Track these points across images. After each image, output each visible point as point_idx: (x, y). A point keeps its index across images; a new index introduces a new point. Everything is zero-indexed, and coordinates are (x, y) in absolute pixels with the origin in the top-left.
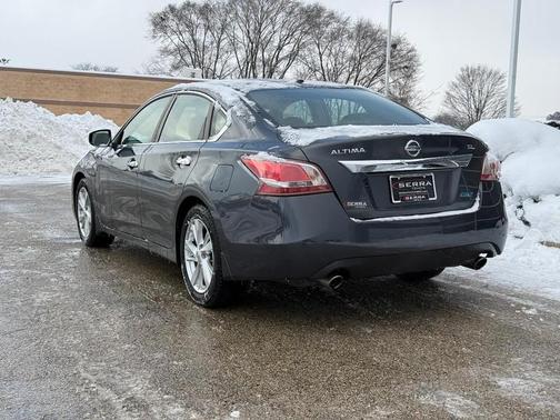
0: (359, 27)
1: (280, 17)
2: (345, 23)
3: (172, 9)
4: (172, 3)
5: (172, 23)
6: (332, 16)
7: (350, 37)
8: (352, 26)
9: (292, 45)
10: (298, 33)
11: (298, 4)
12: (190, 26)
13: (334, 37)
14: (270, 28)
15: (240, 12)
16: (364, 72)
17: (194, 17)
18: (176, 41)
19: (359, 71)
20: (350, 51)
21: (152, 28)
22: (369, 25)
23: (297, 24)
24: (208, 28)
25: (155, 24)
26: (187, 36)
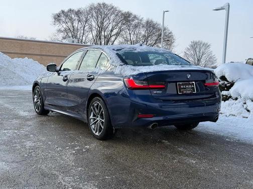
0: (147, 22)
1: (112, 17)
2: (141, 20)
3: (63, 12)
4: (63, 9)
5: (63, 18)
6: (135, 17)
7: (143, 27)
8: (144, 22)
9: (118, 29)
10: (120, 25)
11: (120, 11)
12: (71, 20)
13: (136, 26)
14: (108, 22)
15: (95, 14)
16: (149, 42)
17: (73, 16)
18: (65, 26)
19: (147, 42)
20: (143, 33)
21: (54, 20)
22: (152, 21)
23: (120, 20)
24: (79, 21)
25: (55, 19)
26: (69, 24)
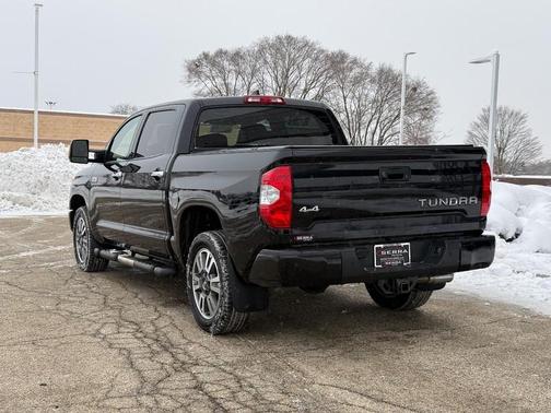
0: (381, 71)
1: (306, 64)
2: (368, 68)
3: (206, 56)
4: (206, 51)
5: (206, 69)
6: (355, 62)
7: (373, 81)
8: (374, 71)
9: (318, 89)
10: (322, 79)
11: (323, 51)
12: (222, 71)
13: (357, 81)
14: (297, 73)
15: (269, 59)
16: (385, 114)
17: (226, 63)
18: (210, 85)
19: (381, 113)
20: (372, 94)
21: (188, 73)
22: (390, 70)
23: (322, 69)
24: (239, 73)
25: (190, 70)
26: (219, 81)
